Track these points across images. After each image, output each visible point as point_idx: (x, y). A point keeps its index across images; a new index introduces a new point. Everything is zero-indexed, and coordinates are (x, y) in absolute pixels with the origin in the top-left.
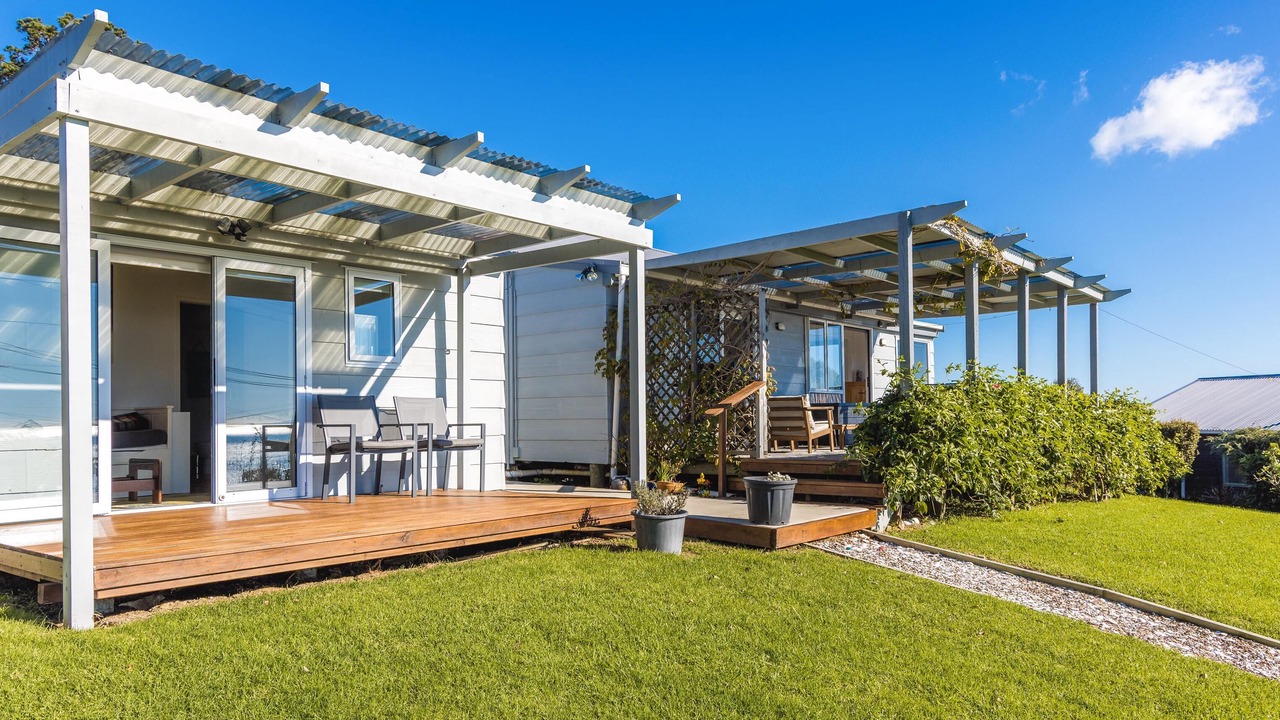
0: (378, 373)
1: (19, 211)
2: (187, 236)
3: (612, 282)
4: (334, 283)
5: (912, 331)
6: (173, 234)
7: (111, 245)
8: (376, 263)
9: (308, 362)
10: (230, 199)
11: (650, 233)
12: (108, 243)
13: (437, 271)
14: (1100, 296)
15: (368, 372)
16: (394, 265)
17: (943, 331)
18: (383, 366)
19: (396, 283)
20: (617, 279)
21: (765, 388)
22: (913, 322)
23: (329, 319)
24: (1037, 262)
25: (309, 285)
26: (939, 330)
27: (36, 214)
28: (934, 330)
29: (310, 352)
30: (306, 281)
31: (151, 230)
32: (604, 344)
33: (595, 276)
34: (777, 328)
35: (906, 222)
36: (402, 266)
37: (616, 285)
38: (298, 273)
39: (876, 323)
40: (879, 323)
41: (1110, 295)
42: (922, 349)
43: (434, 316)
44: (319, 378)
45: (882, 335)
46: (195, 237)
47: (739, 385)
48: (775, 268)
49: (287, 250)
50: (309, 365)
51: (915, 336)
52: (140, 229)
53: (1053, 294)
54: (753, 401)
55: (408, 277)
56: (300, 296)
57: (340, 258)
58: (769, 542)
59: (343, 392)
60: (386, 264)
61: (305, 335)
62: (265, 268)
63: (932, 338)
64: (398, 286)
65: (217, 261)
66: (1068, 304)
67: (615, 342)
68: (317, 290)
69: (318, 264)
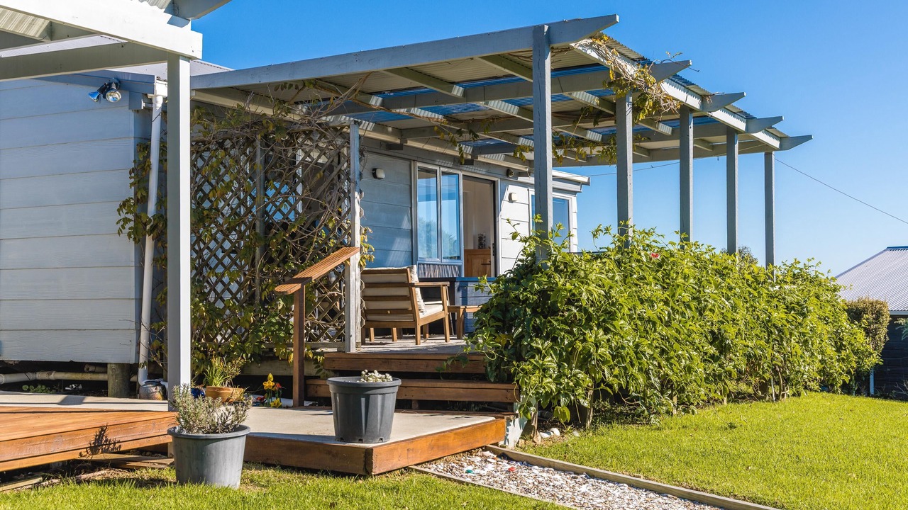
3: (143, 105)
5: (551, 184)
11: (199, 36)
14: (776, 143)
17: (588, 184)
20: (150, 101)
21: (358, 256)
22: (552, 172)
24: (703, 98)
26: (584, 183)
28: (578, 183)
32: (131, 193)
33: (118, 95)
34: (375, 176)
35: (544, 39)
37: (149, 110)
39: (504, 172)
40: (508, 172)
41: (788, 142)
42: (563, 206)
45: (511, 189)
47: (322, 252)
48: (372, 94)
51: (555, 190)
53: (721, 140)
54: (342, 274)
58: (362, 466)
63: (574, 193)
66: (739, 153)
67: (146, 189)
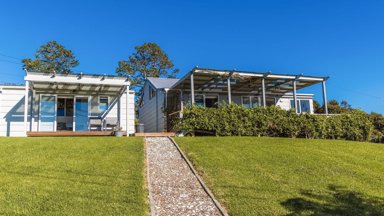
0: (105, 113)
1: (44, 92)
2: (68, 93)
4: (96, 98)
6: (66, 92)
7: (58, 95)
8: (102, 94)
9: (90, 111)
10: (73, 86)
12: (57, 95)
13: (116, 94)
14: (322, 80)
15: (103, 113)
16: (106, 94)
17: (314, 96)
18: (106, 112)
19: (108, 97)
23: (94, 104)
24: (265, 74)
25: (91, 99)
27: (46, 92)
28: (311, 96)
29: (91, 110)
30: (90, 98)
31: (62, 92)
32: (163, 106)
35: (192, 72)
36: (109, 94)
37: (165, 93)
38: (89, 97)
40: (277, 95)
43: (117, 102)
44: (92, 114)
45: (281, 99)
46: (69, 93)
49: (85, 93)
50: (91, 112)
52: (61, 92)
55: (111, 96)
56: (89, 101)
57: (95, 93)
59: (98, 117)
60: (104, 94)
61: (89, 107)
62: (83, 96)
64: (109, 98)
65: (74, 96)
67: (165, 105)
68: (92, 99)
69: (92, 95)
